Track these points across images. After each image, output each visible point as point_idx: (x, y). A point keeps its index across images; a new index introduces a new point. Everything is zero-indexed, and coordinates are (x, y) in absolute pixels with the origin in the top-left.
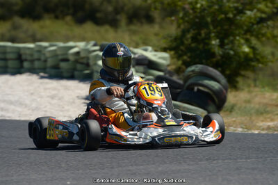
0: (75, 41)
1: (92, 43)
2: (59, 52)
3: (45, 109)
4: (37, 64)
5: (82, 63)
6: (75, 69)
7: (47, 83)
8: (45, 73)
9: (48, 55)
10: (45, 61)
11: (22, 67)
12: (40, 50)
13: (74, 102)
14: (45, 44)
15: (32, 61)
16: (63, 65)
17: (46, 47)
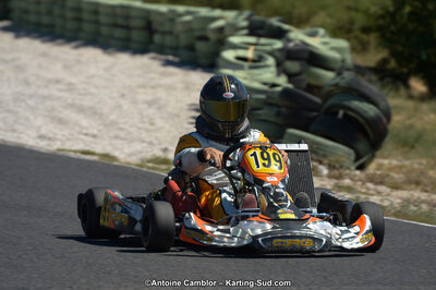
2: (195, 26)
4: (168, 40)
11: (151, 41)
12: (173, 19)
14: (181, 9)
15: (164, 34)
16: (200, 46)
17: (181, 15)
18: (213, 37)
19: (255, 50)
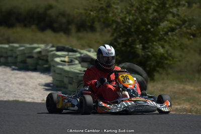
0: (38, 44)
1: (50, 45)
2: (26, 52)
3: (15, 93)
4: (10, 59)
5: (43, 60)
6: (37, 64)
7: (17, 74)
8: (16, 66)
9: (18, 53)
10: (16, 57)
12: (13, 50)
13: (36, 88)
14: (16, 45)
15: (6, 57)
16: (29, 61)
17: (17, 48)
18: (35, 56)
19: (69, 57)
